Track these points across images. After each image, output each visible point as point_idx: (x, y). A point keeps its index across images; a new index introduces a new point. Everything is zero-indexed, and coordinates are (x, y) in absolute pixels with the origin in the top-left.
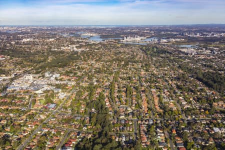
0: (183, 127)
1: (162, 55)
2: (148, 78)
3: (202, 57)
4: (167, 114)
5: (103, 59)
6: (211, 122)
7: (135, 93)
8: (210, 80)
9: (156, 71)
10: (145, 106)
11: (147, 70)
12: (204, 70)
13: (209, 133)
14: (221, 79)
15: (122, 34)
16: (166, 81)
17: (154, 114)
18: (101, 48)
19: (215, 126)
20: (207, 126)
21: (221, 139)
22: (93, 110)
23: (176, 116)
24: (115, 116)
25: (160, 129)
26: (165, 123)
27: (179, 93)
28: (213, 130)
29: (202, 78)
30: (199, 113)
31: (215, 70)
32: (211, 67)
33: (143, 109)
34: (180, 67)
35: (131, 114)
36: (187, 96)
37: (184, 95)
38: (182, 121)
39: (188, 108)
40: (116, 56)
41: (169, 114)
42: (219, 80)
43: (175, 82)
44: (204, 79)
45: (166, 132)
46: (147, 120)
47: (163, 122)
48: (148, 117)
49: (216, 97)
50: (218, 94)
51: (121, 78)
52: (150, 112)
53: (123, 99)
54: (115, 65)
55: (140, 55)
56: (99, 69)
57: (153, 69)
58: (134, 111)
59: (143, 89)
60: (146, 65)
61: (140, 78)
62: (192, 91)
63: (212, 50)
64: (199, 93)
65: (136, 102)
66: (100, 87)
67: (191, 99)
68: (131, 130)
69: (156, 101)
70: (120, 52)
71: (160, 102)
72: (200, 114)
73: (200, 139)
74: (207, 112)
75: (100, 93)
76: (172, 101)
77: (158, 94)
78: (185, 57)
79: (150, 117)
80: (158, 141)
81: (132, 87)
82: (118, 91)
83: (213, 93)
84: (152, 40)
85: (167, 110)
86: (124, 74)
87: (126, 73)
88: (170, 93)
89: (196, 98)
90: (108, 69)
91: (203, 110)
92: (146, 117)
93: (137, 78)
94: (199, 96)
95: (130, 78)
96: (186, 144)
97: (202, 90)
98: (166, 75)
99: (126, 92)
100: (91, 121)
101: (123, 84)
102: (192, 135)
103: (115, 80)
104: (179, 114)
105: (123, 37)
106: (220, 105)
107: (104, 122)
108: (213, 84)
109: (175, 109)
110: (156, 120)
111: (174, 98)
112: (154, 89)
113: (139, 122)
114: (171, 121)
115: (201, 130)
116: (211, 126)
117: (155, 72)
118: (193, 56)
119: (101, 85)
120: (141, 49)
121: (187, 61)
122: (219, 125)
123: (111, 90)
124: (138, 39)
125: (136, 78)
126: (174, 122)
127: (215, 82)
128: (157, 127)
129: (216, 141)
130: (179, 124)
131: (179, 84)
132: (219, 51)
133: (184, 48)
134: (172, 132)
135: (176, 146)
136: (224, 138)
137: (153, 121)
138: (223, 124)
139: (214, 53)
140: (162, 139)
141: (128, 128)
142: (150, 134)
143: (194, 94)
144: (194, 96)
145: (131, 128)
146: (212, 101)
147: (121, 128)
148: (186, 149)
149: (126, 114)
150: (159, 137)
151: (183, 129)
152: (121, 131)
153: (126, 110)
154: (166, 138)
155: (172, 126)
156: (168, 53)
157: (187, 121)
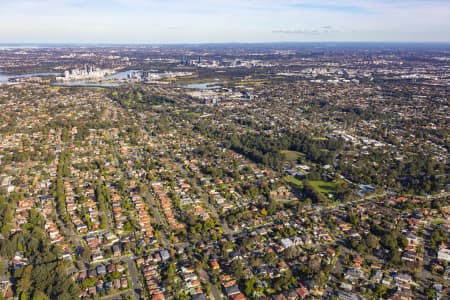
0: (230, 250)
1: (156, 107)
2: (139, 159)
3: (230, 106)
4: (194, 232)
5: (19, 125)
6: (275, 230)
7: (117, 198)
8: (254, 150)
9: (153, 142)
10: (145, 223)
11: (133, 142)
12: (241, 131)
13: (276, 252)
14: (272, 144)
15: (59, 64)
16: (178, 160)
17: (168, 237)
18: (9, 98)
19: (284, 236)
20: (270, 239)
21: (297, 258)
22: (18, 258)
23: (213, 232)
24: (79, 262)
25: (188, 267)
26: (194, 251)
27: (208, 183)
28: (281, 244)
29: (241, 146)
30: (251, 215)
31: (257, 128)
32: (249, 123)
33: (143, 230)
34: (196, 129)
35: (117, 247)
36: (224, 187)
37: (218, 186)
38: (224, 240)
39: (229, 210)
40: (52, 115)
41: (197, 230)
42: (270, 147)
43: (195, 161)
44: (246, 149)
45: (201, 271)
46: (156, 252)
47: (190, 249)
48: (157, 246)
49: (272, 181)
50: (274, 173)
51: (76, 167)
52: (159, 234)
53: (92, 216)
54: (54, 137)
55: (111, 109)
56: (15, 151)
57: (146, 137)
58: (123, 238)
59: (133, 184)
60: (128, 131)
61: (121, 162)
62: (230, 175)
63: (243, 93)
64: (242, 178)
65: (124, 218)
66: (25, 195)
67: (232, 191)
68: (125, 286)
69: (168, 207)
70: (61, 106)
71: (176, 207)
72: (253, 218)
73: (264, 267)
74: (264, 212)
75: (29, 211)
76: (197, 201)
77: (167, 191)
78: (202, 109)
79: (161, 245)
80: (189, 294)
81: (108, 186)
82: (76, 198)
83: (265, 174)
84: (129, 76)
85: (192, 222)
86: (81, 155)
87: (88, 154)
88: (191, 185)
89: (239, 187)
90: (37, 149)
92: (153, 246)
93: (115, 162)
94: (245, 183)
95: (97, 164)
96: (242, 284)
97: (246, 169)
98: (174, 148)
99: (96, 198)
100: (19, 290)
101: (85, 180)
102: (249, 264)
103: (63, 172)
104: (217, 226)
105: (62, 71)
106: (282, 194)
107: (55, 284)
108: (262, 156)
109: (208, 216)
110: (175, 248)
111: (200, 194)
112: (157, 181)
113: (141, 262)
114: (205, 243)
115: (261, 251)
116: (276, 238)
117: (152, 145)
118: (216, 105)
119: (26, 190)
120: (110, 96)
121: (206, 115)
122: (288, 233)
123: (56, 199)
124: (98, 74)
125: (113, 163)
126: (210, 245)
127: (264, 152)
128: (180, 265)
129: (291, 264)
130: (221, 246)
131: (203, 164)
132: (255, 92)
133: (194, 90)
134: (211, 266)
135: (225, 294)
136: (302, 255)
137: (169, 252)
138: (295, 229)
139: (248, 97)
140: (196, 289)
141: (118, 281)
142: (169, 284)
143: (235, 180)
144: (235, 184)
145: (125, 282)
146: (268, 188)
147: (100, 286)
148: (245, 295)
149: (106, 252)
150: (189, 285)
151: (231, 255)
152: (101, 295)
153: (105, 240)
154: (202, 284)
155: (208, 253)
156: (167, 101)
157: (234, 236)
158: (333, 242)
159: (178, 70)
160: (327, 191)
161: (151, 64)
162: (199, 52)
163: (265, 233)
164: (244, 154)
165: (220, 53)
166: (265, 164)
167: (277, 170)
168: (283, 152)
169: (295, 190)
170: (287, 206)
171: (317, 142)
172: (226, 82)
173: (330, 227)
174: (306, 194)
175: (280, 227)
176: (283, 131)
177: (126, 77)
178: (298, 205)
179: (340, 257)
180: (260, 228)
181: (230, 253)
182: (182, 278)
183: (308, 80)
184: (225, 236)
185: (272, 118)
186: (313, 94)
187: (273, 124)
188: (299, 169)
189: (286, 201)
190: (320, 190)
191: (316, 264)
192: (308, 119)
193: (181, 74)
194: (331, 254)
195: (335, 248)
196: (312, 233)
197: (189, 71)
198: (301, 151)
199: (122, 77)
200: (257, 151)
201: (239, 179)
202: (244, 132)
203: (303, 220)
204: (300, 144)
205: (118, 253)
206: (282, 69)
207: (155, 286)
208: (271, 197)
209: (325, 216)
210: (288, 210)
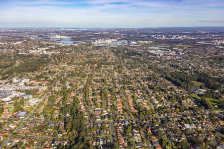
0: (157, 125)
2: (121, 79)
3: (169, 58)
4: (141, 114)
6: (182, 119)
7: (109, 95)
8: (177, 80)
9: (129, 72)
10: (120, 107)
11: (119, 72)
12: (172, 70)
13: (181, 130)
14: (187, 78)
16: (139, 81)
17: (129, 115)
19: (186, 123)
20: (178, 123)
21: (192, 134)
22: (68, 115)
23: (150, 116)
25: (136, 130)
26: (140, 123)
27: (151, 93)
28: (184, 126)
29: (171, 77)
31: (181, 69)
32: (177, 67)
33: (119, 111)
34: (150, 68)
35: (107, 116)
36: (159, 96)
37: (156, 95)
39: (160, 107)
40: (88, 58)
41: (143, 114)
42: (186, 79)
43: (147, 83)
44: (173, 79)
45: (142, 132)
46: (123, 121)
47: (138, 122)
48: (124, 118)
49: (184, 95)
50: (186, 92)
51: (94, 81)
52: (125, 113)
53: (98, 102)
54: (87, 67)
58: (110, 113)
59: (117, 90)
60: (118, 67)
61: (113, 80)
62: (163, 90)
63: (177, 52)
64: (169, 92)
65: (111, 104)
66: (74, 90)
67: (163, 98)
68: (108, 133)
69: (131, 102)
71: (134, 102)
72: (172, 112)
74: (178, 110)
75: (74, 97)
76: (145, 101)
77: (131, 95)
78: (154, 58)
79: (126, 118)
80: (135, 142)
81: (106, 90)
82: (93, 94)
83: (181, 92)
85: (141, 110)
86: (97, 76)
87: (100, 76)
88: (143, 93)
89: (167, 97)
90: (80, 72)
91: (174, 108)
92: (122, 118)
93: (111, 80)
94: (170, 95)
95: (103, 80)
96: (161, 142)
97: (171, 88)
98: (138, 76)
101: (97, 87)
102: (166, 133)
103: (89, 82)
104: (153, 113)
106: (189, 102)
108: (181, 83)
109: (149, 108)
110: (132, 121)
111: (147, 98)
112: (128, 90)
113: (116, 124)
114: (146, 120)
115: (173, 128)
116: (182, 123)
117: (128, 74)
118: (161, 57)
120: (113, 51)
121: (156, 61)
122: (189, 122)
123: (85, 94)
126: (148, 121)
127: (182, 81)
128: (133, 128)
129: (188, 136)
130: (153, 123)
131: (150, 84)
132: (183, 52)
133: (152, 49)
134: (147, 131)
135: (152, 144)
136: (195, 133)
137: (129, 121)
138: (193, 120)
139: (179, 54)
140: (139, 140)
141: (105, 131)
142: (127, 136)
143: (165, 93)
144: (165, 95)
145: (108, 131)
146: (181, 99)
147: (98, 131)
148: (162, 147)
149: (102, 117)
150: (136, 138)
151: (157, 128)
152: (98, 135)
153: (102, 112)
154: (142, 138)
155: (147, 125)
156: (138, 54)
157: (161, 119)
158: (213, 129)
159: (145, 40)
160: (214, 104)
161: (133, 37)
162: (157, 31)
163: (177, 120)
164: (171, 81)
165: (167, 32)
166: (182, 87)
167: (187, 90)
168: (192, 82)
169: (196, 101)
170: (190, 109)
171: (213, 78)
172: (168, 46)
173: (213, 122)
174: (202, 104)
175: (185, 118)
176: (195, 72)
177: (121, 43)
178: (196, 108)
179: (216, 137)
180: (174, 117)
181: (157, 127)
182: (133, 134)
183: (214, 46)
184: (156, 118)
185: (190, 65)
186: (216, 54)
187: (190, 68)
188: (200, 91)
189: (191, 106)
190: (210, 103)
191: (201, 139)
192: (211, 66)
193: (146, 42)
194: (211, 135)
195: (214, 132)
196: (202, 123)
197: (151, 40)
198: (203, 82)
199: (119, 43)
200: (179, 80)
201: (167, 93)
202: (174, 71)
203: (198, 116)
204: (203, 79)
205: (107, 119)
206: (200, 40)
207: (121, 135)
208: (183, 103)
209: (211, 116)
210: (191, 111)
